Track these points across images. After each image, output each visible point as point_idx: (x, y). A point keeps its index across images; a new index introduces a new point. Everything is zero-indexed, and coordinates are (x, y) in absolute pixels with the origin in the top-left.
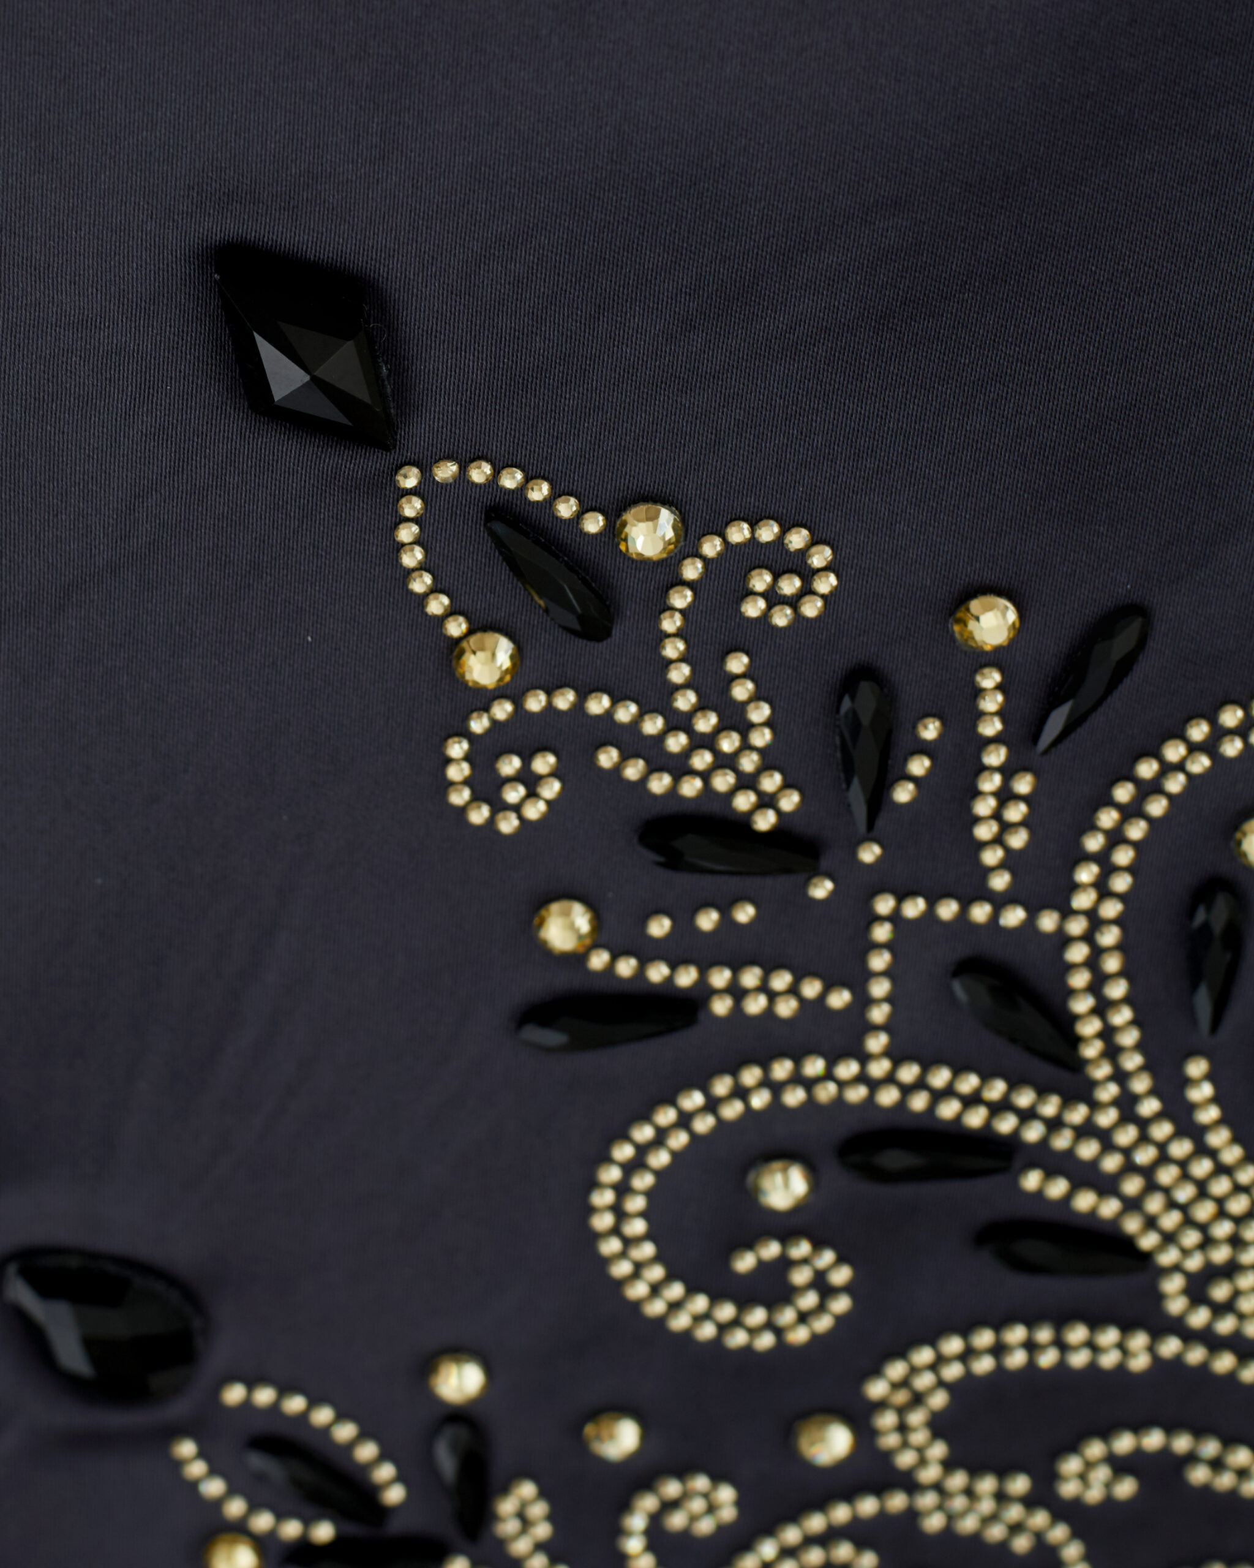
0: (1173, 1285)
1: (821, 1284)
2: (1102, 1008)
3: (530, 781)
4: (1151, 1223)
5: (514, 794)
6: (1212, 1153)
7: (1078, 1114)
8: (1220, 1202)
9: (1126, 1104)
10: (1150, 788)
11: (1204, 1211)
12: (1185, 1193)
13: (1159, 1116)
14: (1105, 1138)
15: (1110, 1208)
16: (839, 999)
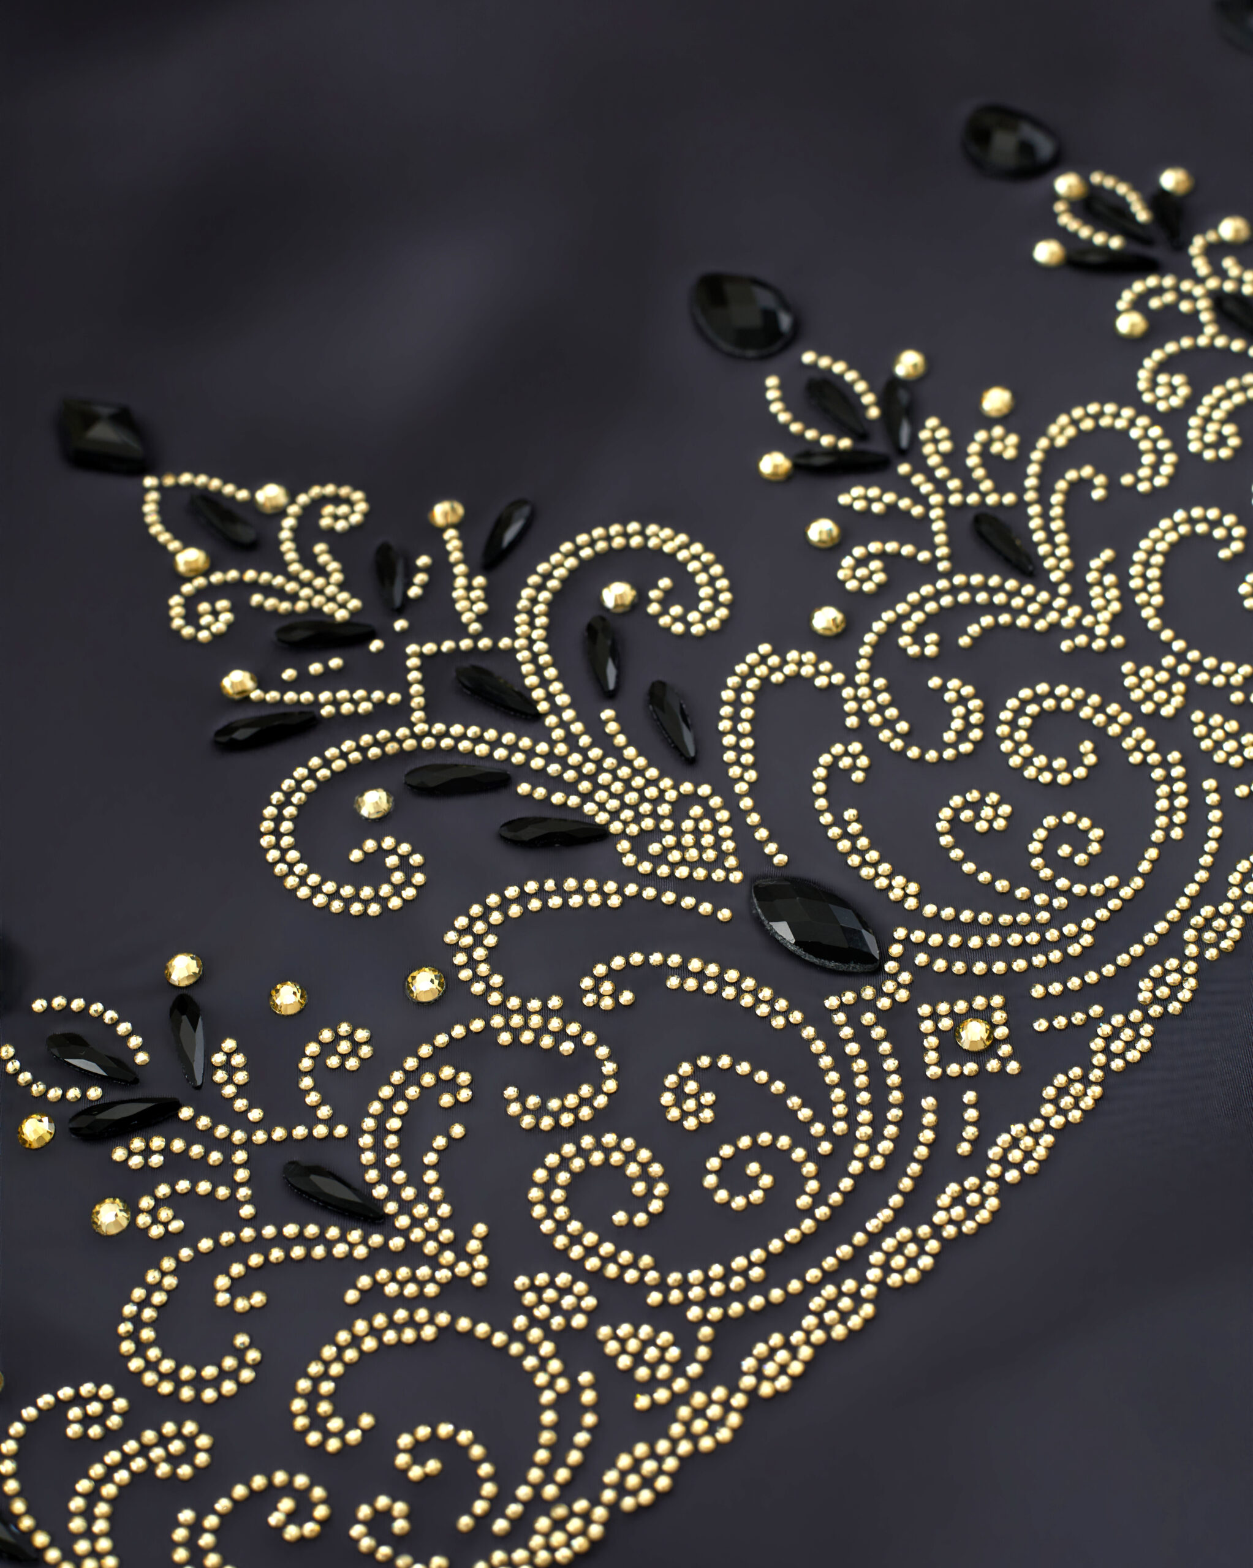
0: (624, 845)
1: (404, 864)
2: (544, 683)
3: (215, 613)
4: (602, 806)
5: (205, 620)
6: (629, 763)
7: (542, 747)
8: (640, 791)
9: (571, 740)
10: (547, 576)
11: (631, 797)
12: (617, 787)
13: (592, 745)
14: (562, 760)
15: (574, 801)
16: (394, 697)
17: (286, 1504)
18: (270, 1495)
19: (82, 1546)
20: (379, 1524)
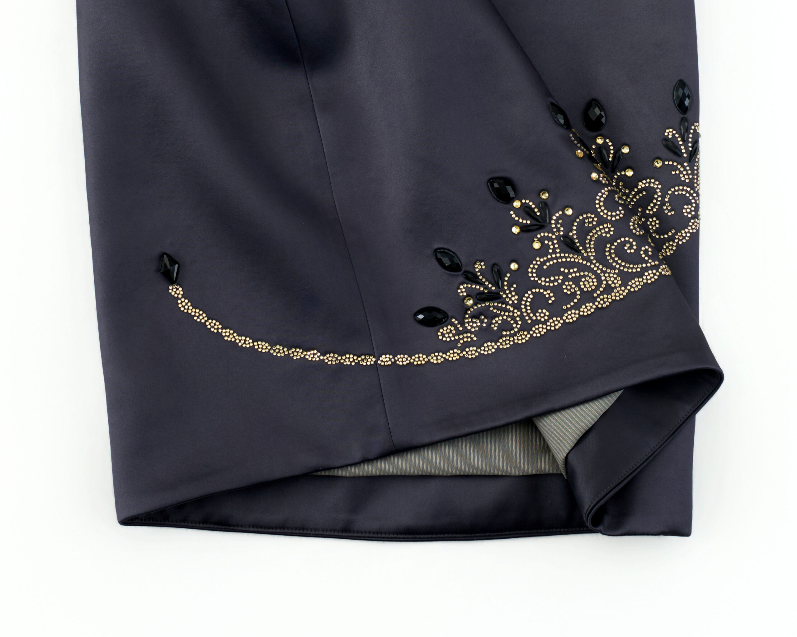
17: (628, 245)
18: (624, 244)
19: (589, 250)
20: (646, 252)
